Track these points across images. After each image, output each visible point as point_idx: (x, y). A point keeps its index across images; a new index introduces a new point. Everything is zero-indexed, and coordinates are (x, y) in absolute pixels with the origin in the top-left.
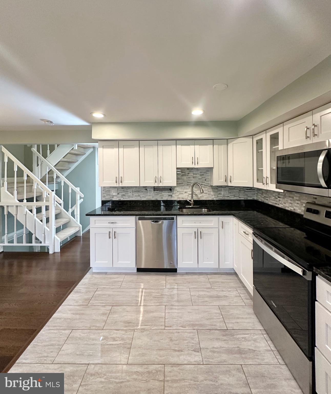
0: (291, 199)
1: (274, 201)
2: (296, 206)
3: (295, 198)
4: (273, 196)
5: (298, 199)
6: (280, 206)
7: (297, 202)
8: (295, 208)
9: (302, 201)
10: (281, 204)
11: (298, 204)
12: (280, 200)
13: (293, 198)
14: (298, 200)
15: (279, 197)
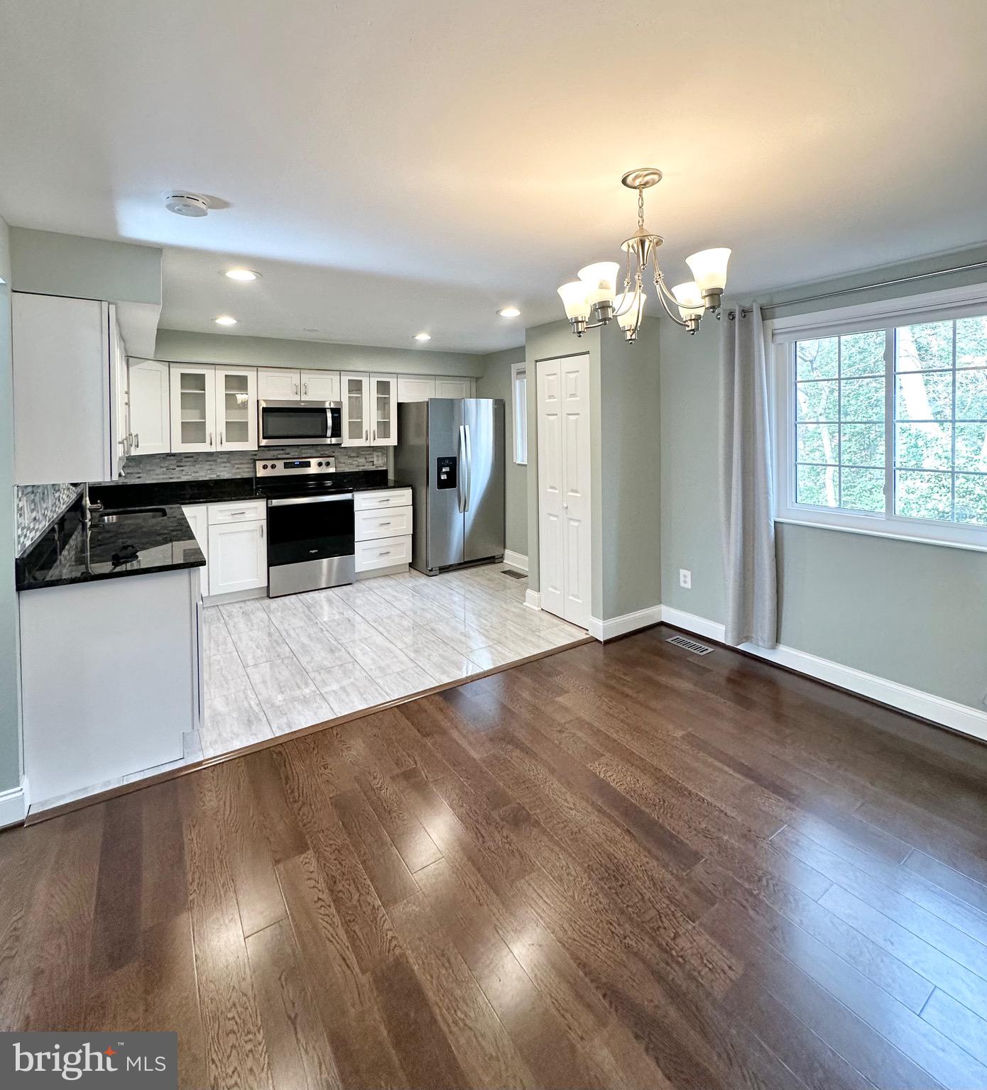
0: (212, 463)
1: (164, 474)
2: (220, 472)
3: (218, 460)
4: (162, 467)
5: (225, 460)
6: (184, 479)
7: (224, 465)
8: (218, 474)
9: (232, 462)
10: (184, 475)
11: (225, 467)
12: (182, 470)
13: (216, 461)
14: (225, 462)
15: (178, 466)
